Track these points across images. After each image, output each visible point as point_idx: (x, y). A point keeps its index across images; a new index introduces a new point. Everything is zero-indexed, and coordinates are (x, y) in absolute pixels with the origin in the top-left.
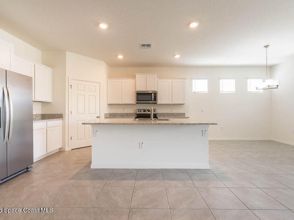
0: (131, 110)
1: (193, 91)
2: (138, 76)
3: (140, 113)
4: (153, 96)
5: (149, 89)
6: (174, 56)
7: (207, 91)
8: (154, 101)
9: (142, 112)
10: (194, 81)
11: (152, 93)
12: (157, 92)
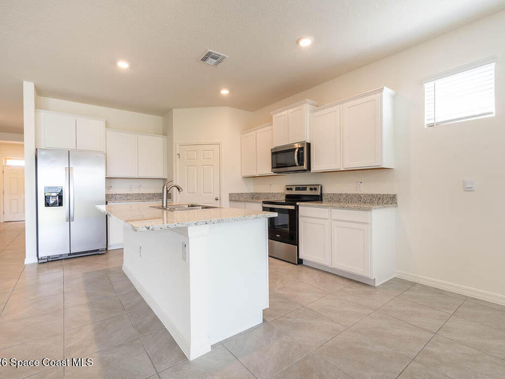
1: (426, 123)
2: (274, 116)
3: (290, 193)
4: (296, 154)
6: (297, 42)
8: (300, 165)
10: (428, 86)
11: (295, 149)
12: (309, 145)
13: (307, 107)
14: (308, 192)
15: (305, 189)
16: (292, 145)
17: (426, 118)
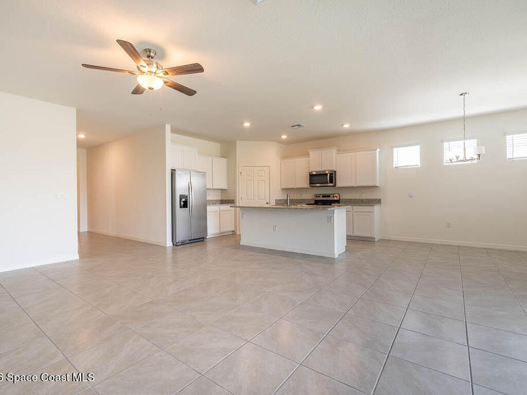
0: (310, 196)
1: (394, 166)
2: (311, 153)
3: (318, 199)
4: (328, 177)
5: (326, 168)
6: (343, 125)
7: (419, 164)
8: (330, 183)
9: (321, 198)
10: (395, 150)
11: (327, 174)
12: (335, 172)
13: (334, 151)
14: (331, 198)
15: (329, 196)
16: (325, 171)
17: (394, 164)
